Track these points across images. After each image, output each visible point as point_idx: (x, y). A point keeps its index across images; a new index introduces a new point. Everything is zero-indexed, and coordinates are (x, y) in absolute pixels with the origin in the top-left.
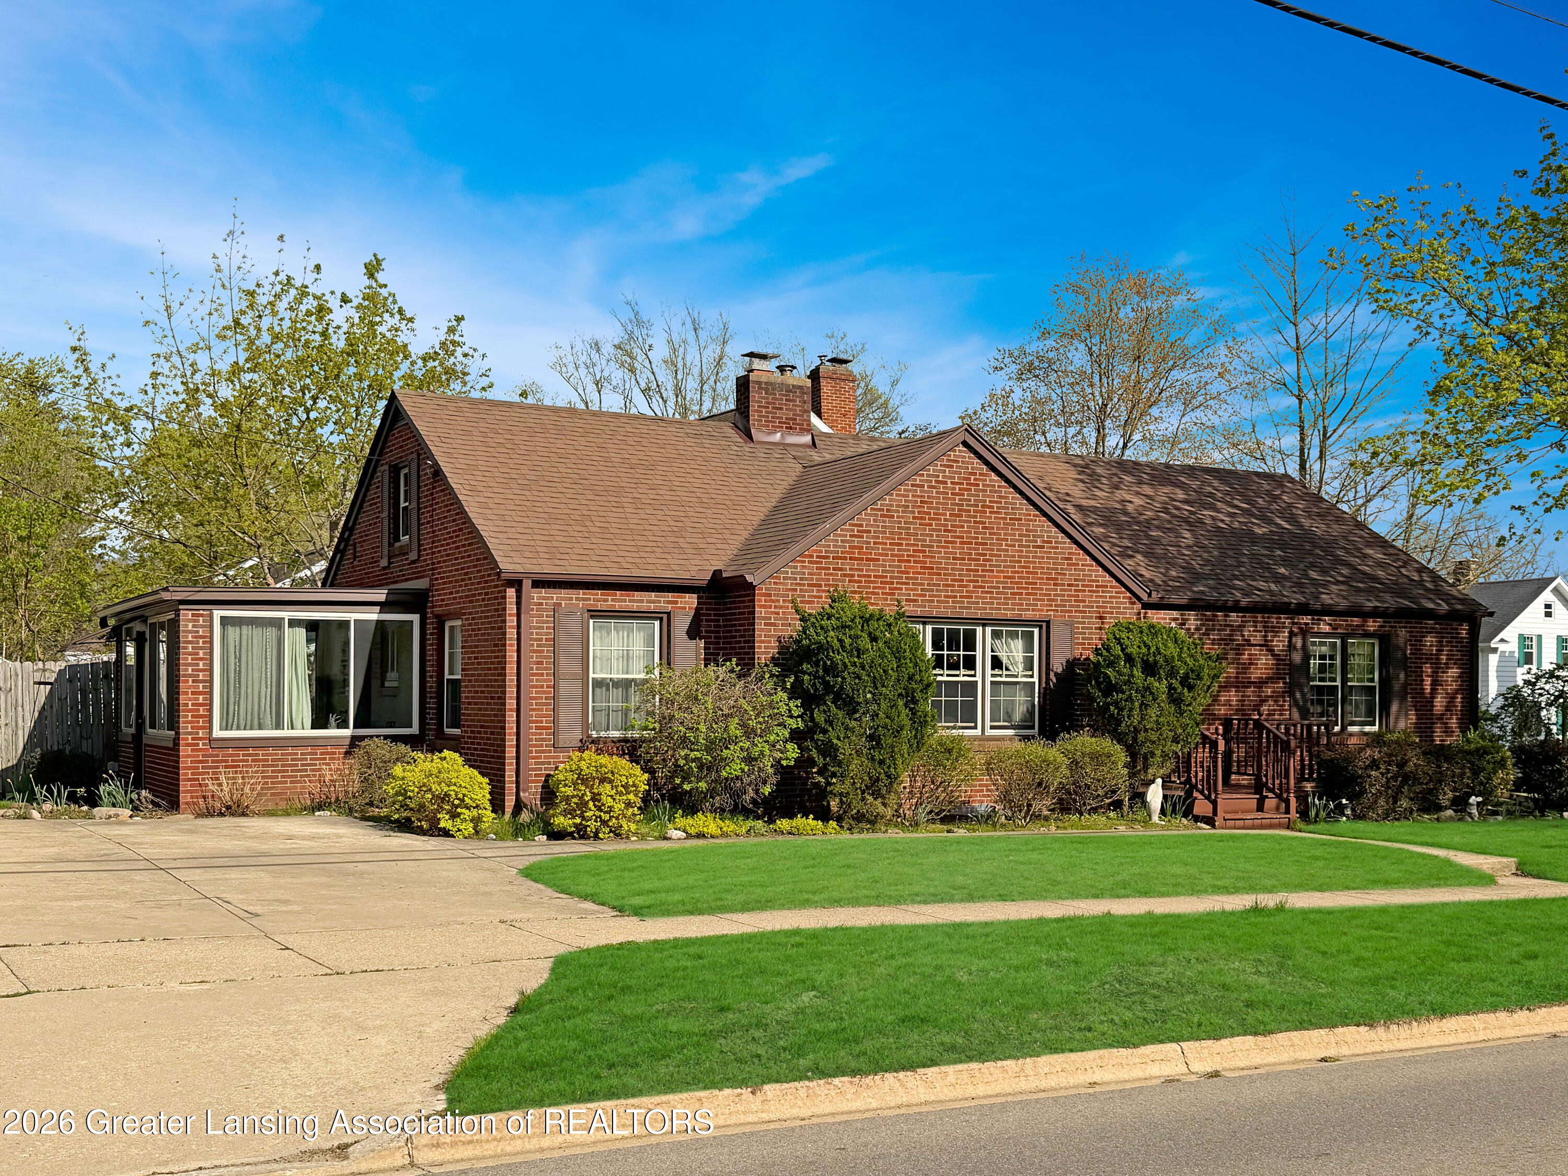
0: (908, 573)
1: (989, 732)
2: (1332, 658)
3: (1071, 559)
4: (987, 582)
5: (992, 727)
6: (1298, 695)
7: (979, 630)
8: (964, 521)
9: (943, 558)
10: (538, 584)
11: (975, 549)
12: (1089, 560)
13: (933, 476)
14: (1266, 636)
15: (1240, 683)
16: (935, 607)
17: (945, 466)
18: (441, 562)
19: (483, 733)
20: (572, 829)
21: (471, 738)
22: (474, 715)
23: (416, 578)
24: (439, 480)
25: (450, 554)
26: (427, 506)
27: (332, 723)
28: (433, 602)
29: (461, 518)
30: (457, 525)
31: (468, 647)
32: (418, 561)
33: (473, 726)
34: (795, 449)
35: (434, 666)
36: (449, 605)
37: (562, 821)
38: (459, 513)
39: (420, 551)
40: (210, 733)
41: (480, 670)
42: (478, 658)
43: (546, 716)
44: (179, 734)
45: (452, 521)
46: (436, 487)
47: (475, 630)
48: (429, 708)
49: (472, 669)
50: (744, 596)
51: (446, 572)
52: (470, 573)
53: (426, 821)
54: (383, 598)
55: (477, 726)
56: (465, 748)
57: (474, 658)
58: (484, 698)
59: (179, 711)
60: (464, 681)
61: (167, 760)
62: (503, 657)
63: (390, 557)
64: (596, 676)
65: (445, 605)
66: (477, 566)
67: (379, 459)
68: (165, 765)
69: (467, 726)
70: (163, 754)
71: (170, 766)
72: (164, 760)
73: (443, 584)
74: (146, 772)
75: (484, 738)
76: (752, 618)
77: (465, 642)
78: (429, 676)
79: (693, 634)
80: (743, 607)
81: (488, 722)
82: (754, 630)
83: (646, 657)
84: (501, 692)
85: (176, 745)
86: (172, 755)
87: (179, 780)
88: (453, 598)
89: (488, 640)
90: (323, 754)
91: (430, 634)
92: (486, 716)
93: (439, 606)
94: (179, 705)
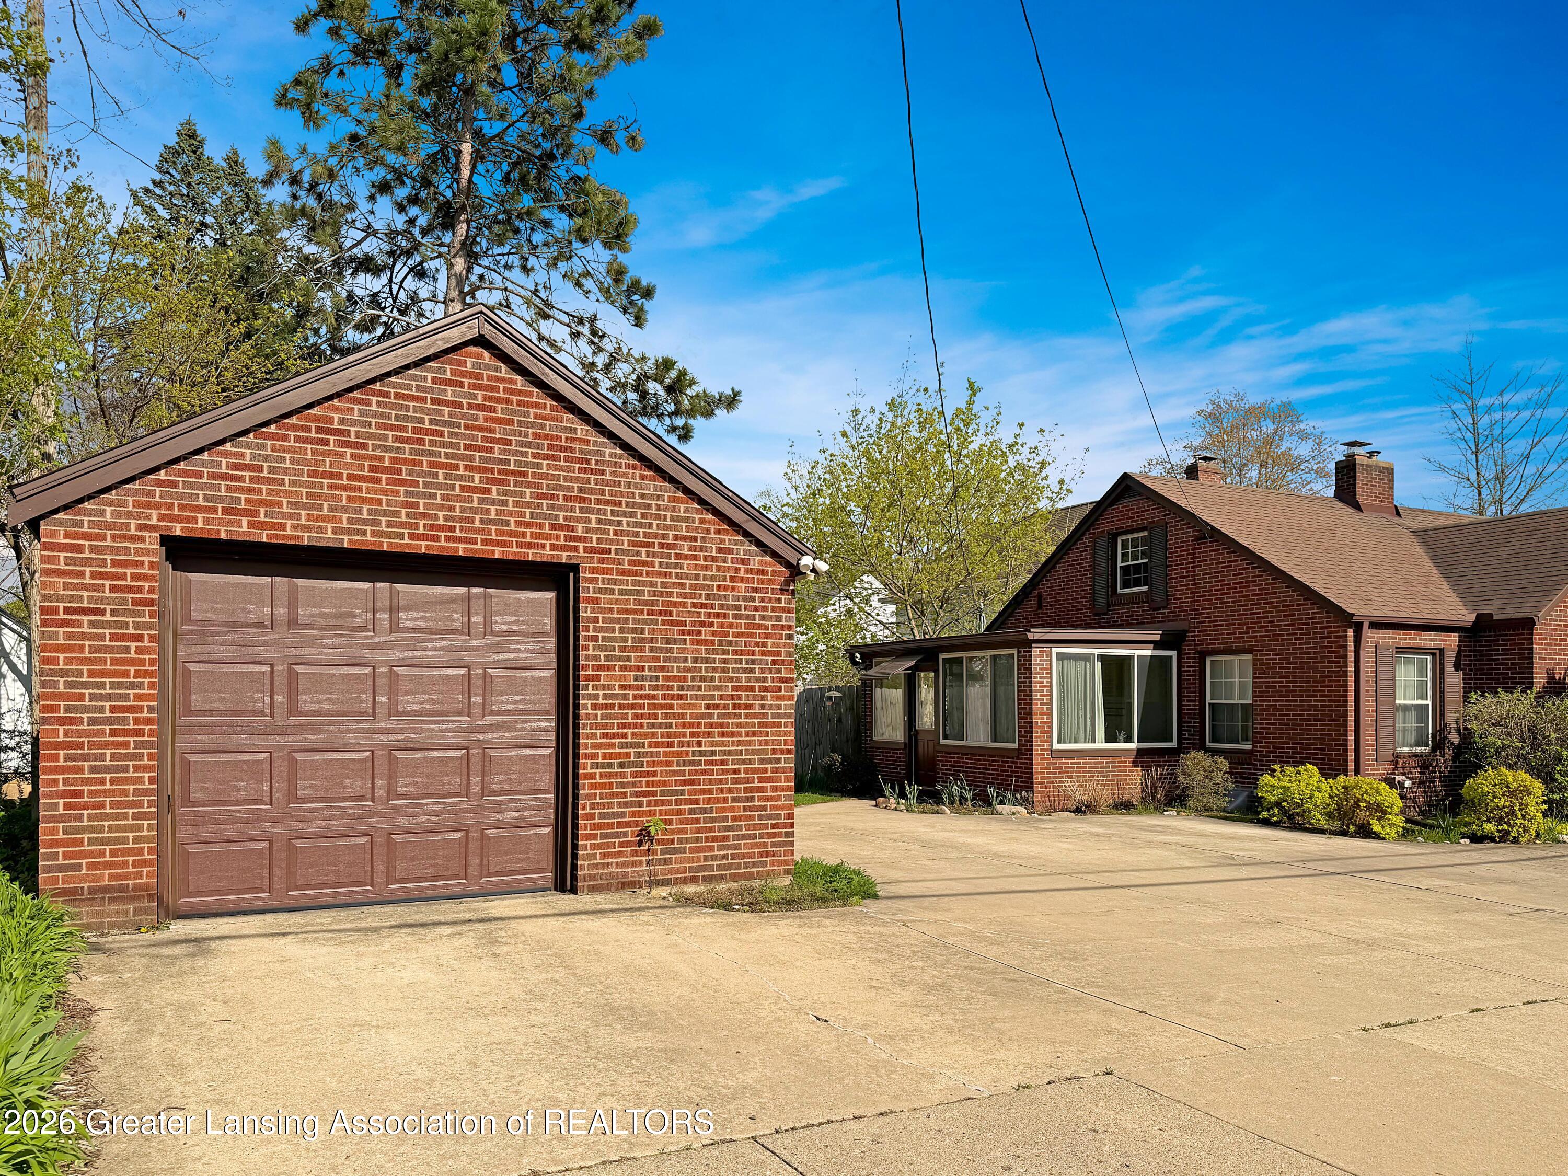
10: (1375, 625)
18: (1210, 608)
19: (1301, 748)
20: (1498, 834)
21: (1275, 752)
22: (1281, 734)
23: (1159, 622)
24: (1206, 543)
25: (1229, 602)
26: (1182, 564)
27: (1121, 738)
28: (1194, 641)
29: (1251, 573)
30: (1244, 578)
31: (1266, 678)
32: (1165, 608)
33: (1279, 743)
34: (1390, 518)
35: (1195, 692)
36: (1227, 643)
37: (1489, 827)
38: (1248, 568)
39: (1168, 600)
40: (1051, 745)
41: (1293, 696)
42: (1289, 687)
43: (1371, 735)
44: (1032, 746)
45: (1234, 575)
46: (1200, 548)
47: (1282, 664)
48: (1188, 727)
49: (1275, 696)
50: (1512, 635)
51: (1222, 616)
52: (1271, 617)
53: (1354, 825)
54: (1157, 638)
55: (1289, 743)
56: (1262, 761)
57: (1280, 687)
58: (1301, 720)
59: (1031, 728)
60: (1259, 706)
61: (999, 766)
62: (1342, 686)
63: (1109, 606)
64: (1397, 702)
65: (1219, 644)
66: (1286, 611)
67: (1088, 529)
68: (993, 770)
69: (1266, 743)
70: (989, 761)
71: (1007, 771)
72: (990, 765)
73: (1214, 626)
74: (943, 774)
75: (1303, 753)
76: (1528, 654)
77: (1260, 673)
78: (1188, 701)
79: (1457, 667)
80: (1511, 645)
81: (1310, 739)
82: (1532, 663)
83: (1422, 686)
84: (1336, 715)
85: (1026, 754)
86: (1012, 762)
87: (1032, 783)
88: (1235, 638)
89: (1309, 672)
90: (1119, 762)
91: (1188, 667)
92: (1307, 734)
93: (1207, 644)
94: (1031, 723)
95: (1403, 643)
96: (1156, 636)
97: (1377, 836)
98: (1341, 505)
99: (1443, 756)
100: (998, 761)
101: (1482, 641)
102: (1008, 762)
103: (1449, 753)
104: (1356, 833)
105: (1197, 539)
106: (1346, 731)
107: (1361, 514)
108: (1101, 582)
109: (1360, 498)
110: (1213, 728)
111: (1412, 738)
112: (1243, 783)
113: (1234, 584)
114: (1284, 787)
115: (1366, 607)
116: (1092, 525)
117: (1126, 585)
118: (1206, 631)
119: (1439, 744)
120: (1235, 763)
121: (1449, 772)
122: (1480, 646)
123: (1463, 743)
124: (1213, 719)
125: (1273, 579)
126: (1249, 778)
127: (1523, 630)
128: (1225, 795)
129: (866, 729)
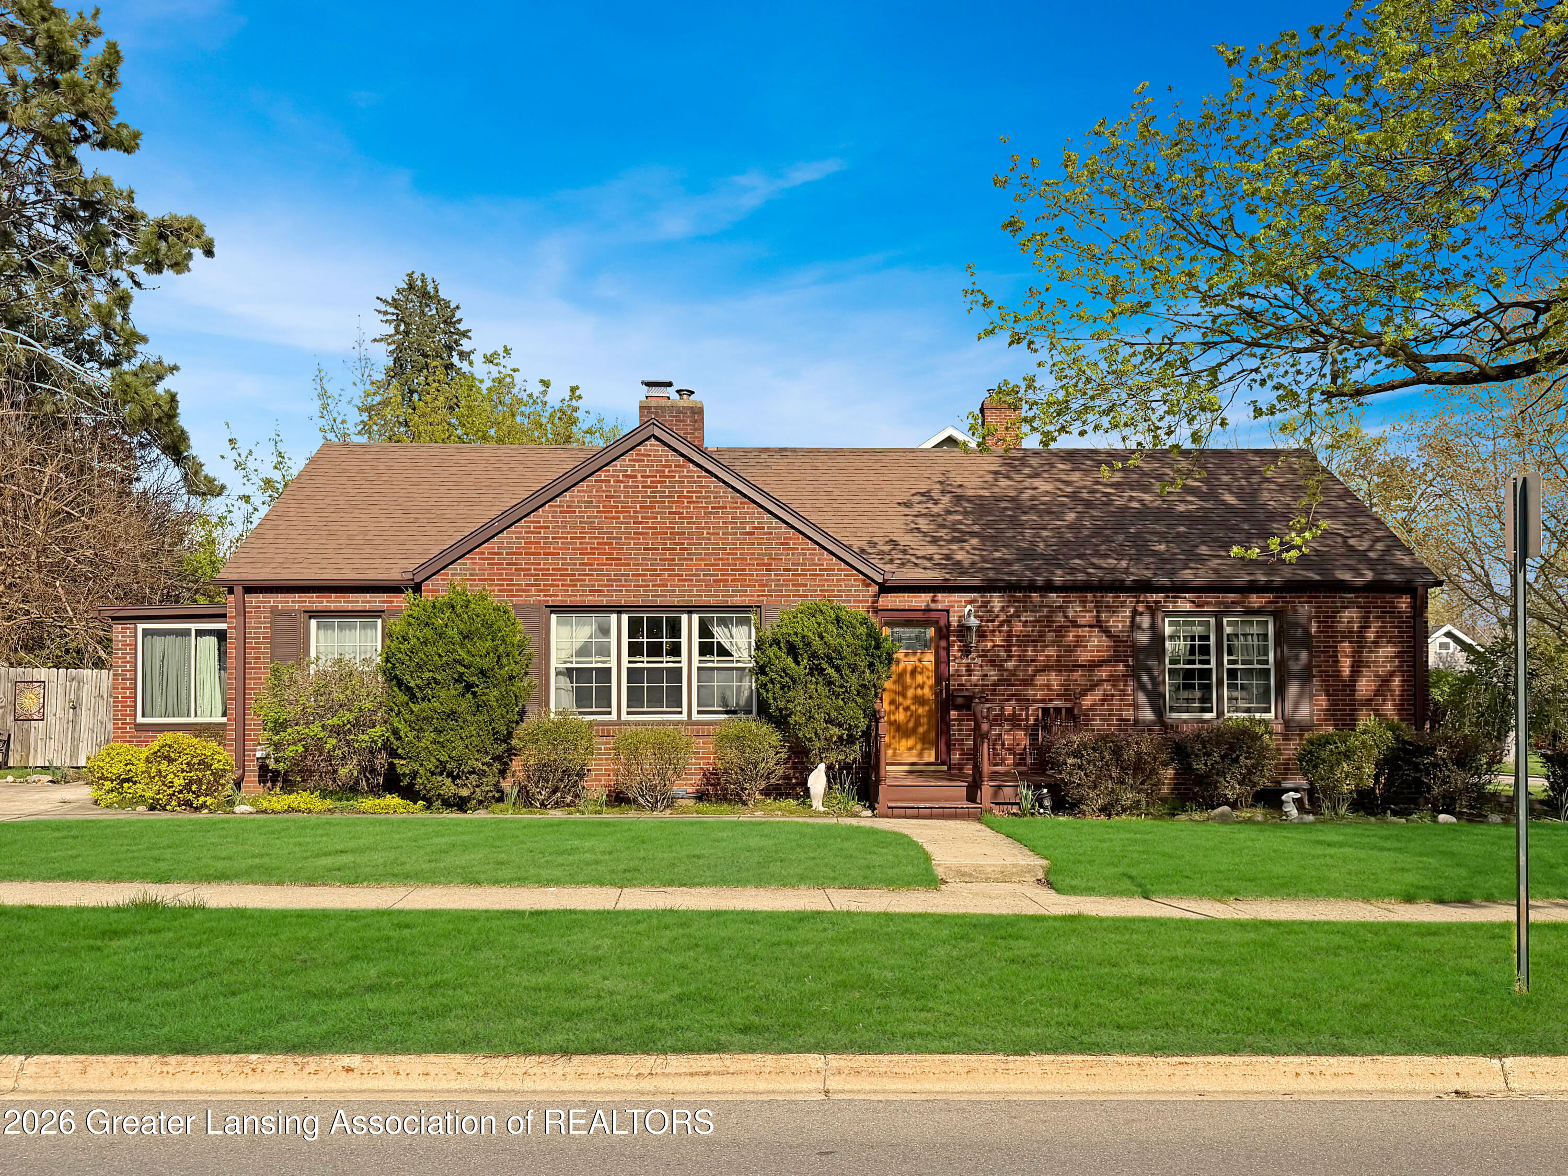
0: (592, 565)
1: (695, 716)
2: (1207, 638)
3: (787, 544)
4: (685, 570)
5: (699, 712)
6: (1145, 678)
7: (685, 618)
8: (658, 513)
9: (632, 549)
10: (253, 590)
11: (670, 539)
12: (810, 544)
13: (620, 471)
14: (1098, 617)
15: (1063, 665)
16: (624, 596)
17: (634, 460)
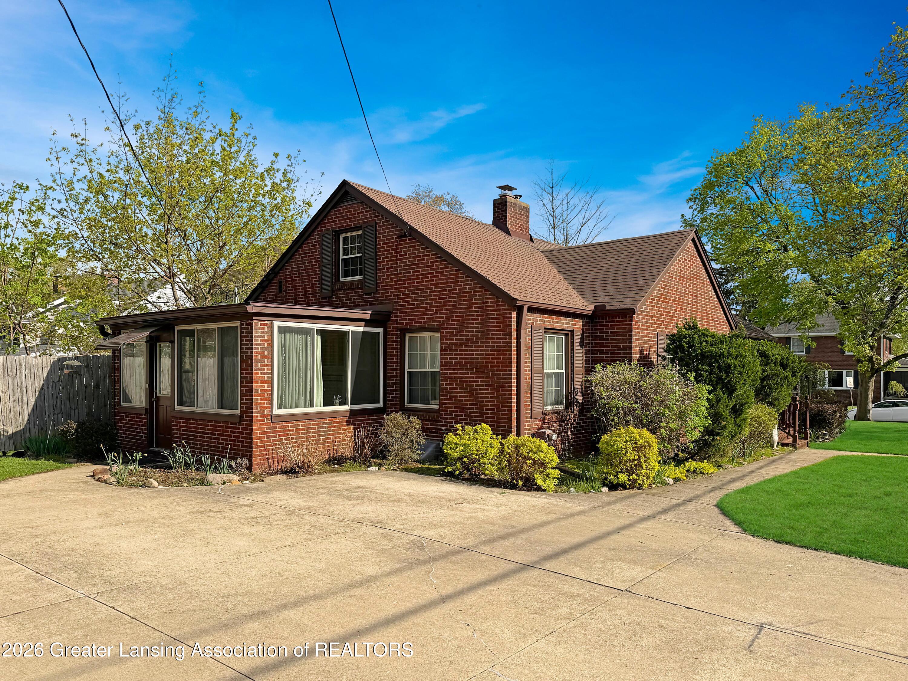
3: (716, 307)
10: (532, 310)
12: (720, 308)
17: (687, 251)
18: (409, 294)
19: (476, 409)
20: (628, 482)
21: (457, 411)
22: (461, 396)
23: (370, 305)
24: (406, 240)
25: (423, 289)
26: (388, 257)
27: (337, 401)
28: (397, 320)
29: (439, 265)
30: (434, 269)
31: (450, 351)
32: (375, 293)
33: (460, 404)
34: (528, 242)
35: (397, 362)
36: (421, 323)
37: (623, 477)
38: (437, 262)
39: (377, 287)
40: (272, 411)
41: (470, 366)
42: (467, 358)
43: (527, 398)
44: (252, 413)
45: (427, 267)
46: (401, 245)
47: (462, 339)
48: (391, 390)
49: (456, 366)
50: (618, 321)
51: (417, 301)
52: (455, 301)
53: (521, 478)
54: (368, 317)
55: (467, 404)
56: (446, 418)
57: (460, 358)
58: (476, 385)
59: (252, 395)
60: (444, 373)
61: (224, 431)
62: (507, 358)
63: (333, 291)
64: (545, 371)
65: (415, 323)
66: (466, 296)
67: (317, 227)
68: (219, 435)
69: (449, 404)
70: (215, 426)
71: (230, 436)
72: (216, 430)
73: (412, 308)
74: (177, 438)
75: (477, 413)
76: (629, 335)
77: (446, 347)
78: (392, 370)
79: (582, 345)
80: (617, 329)
81: (483, 401)
82: (631, 343)
83: (559, 358)
84: (503, 382)
85: (247, 421)
86: (235, 428)
87: (251, 447)
88: (427, 318)
89: (483, 347)
90: (335, 423)
91: (392, 342)
92: (481, 397)
93: (406, 323)
94: (252, 391)
95: (549, 325)
96: (366, 315)
97: (540, 489)
98: (497, 230)
99: (573, 412)
100: (222, 427)
101: (597, 326)
102: (231, 428)
103: (576, 409)
104: (523, 486)
105: (399, 237)
106: (511, 395)
107: (510, 237)
108: (327, 271)
109: (510, 225)
110: (410, 391)
111: (552, 398)
112: (432, 436)
113: (427, 274)
114: (465, 444)
115: (525, 295)
116: (319, 224)
117: (346, 275)
118: (406, 312)
119: (569, 404)
120: (426, 420)
121: (577, 424)
122: (596, 329)
123: (585, 401)
124: (410, 384)
125: (456, 270)
126: (437, 433)
127: (626, 317)
128: (418, 449)
129: (115, 396)
